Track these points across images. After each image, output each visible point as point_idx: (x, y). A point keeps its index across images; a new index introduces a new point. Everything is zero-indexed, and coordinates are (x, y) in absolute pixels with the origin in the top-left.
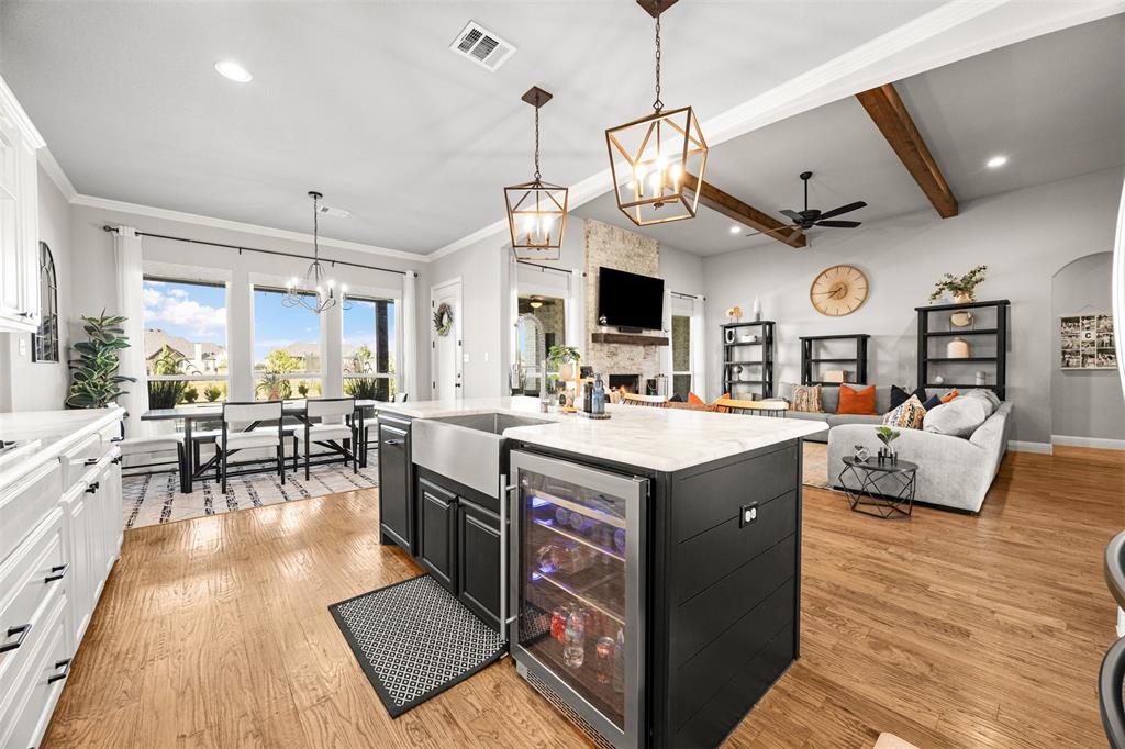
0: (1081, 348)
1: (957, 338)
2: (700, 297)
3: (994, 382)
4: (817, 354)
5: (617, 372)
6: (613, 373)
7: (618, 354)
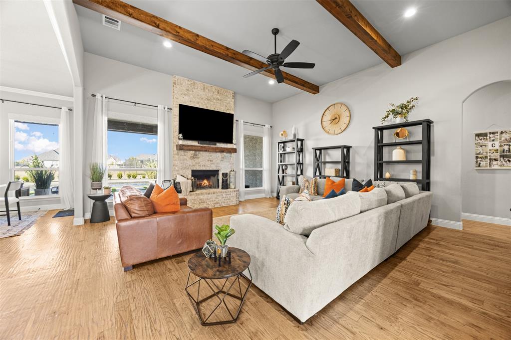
0: (489, 154)
1: (398, 147)
2: (267, 126)
3: (420, 177)
4: (325, 158)
5: (198, 169)
6: (195, 169)
7: (199, 158)
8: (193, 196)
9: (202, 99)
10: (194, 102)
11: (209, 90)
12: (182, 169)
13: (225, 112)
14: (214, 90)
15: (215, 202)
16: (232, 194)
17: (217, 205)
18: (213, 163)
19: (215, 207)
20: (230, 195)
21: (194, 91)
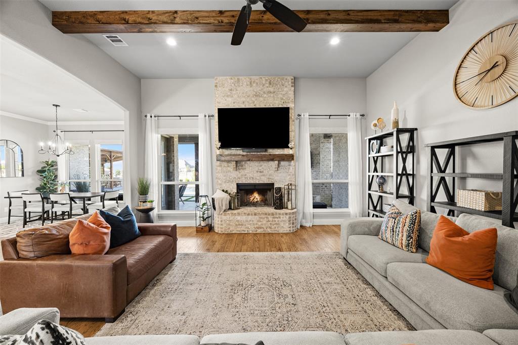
5: (244, 182)
6: (240, 182)
7: (245, 169)
8: (228, 216)
9: (249, 96)
10: (239, 103)
11: (257, 84)
12: (225, 182)
13: (280, 106)
14: (264, 82)
15: (258, 226)
16: (283, 217)
17: (260, 230)
18: (264, 175)
19: (258, 232)
20: (279, 219)
21: (239, 89)
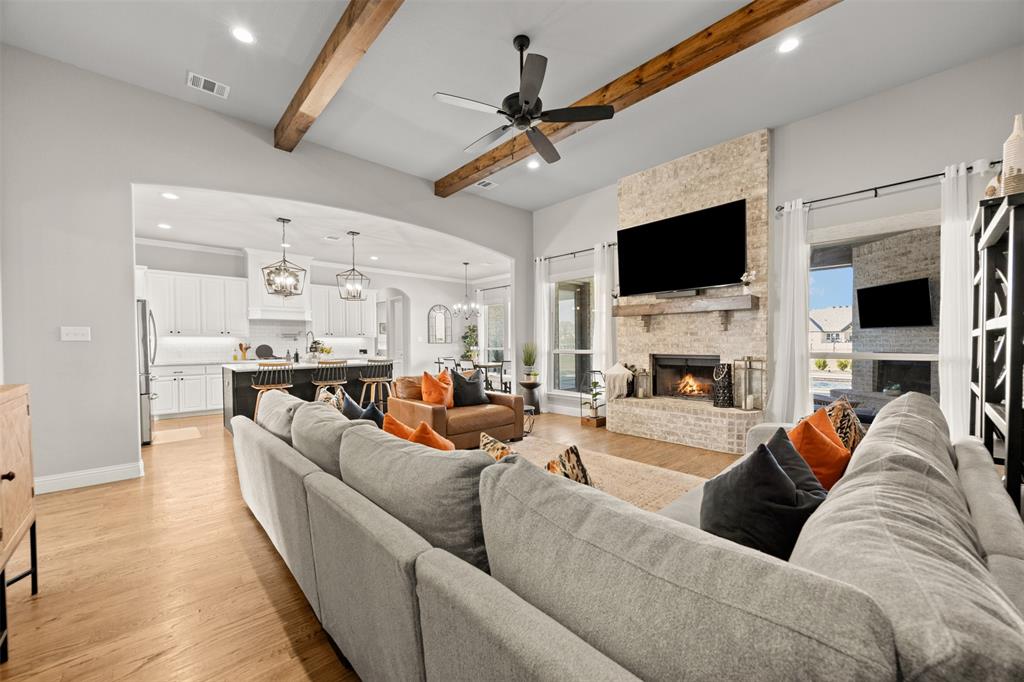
2: (957, 171)
5: (665, 352)
6: (656, 353)
7: (665, 328)
9: (672, 197)
10: (654, 213)
11: (687, 169)
12: (632, 351)
14: (700, 162)
15: (668, 430)
16: (716, 422)
17: (672, 438)
18: (698, 340)
19: (667, 441)
20: (708, 423)
21: (655, 188)
